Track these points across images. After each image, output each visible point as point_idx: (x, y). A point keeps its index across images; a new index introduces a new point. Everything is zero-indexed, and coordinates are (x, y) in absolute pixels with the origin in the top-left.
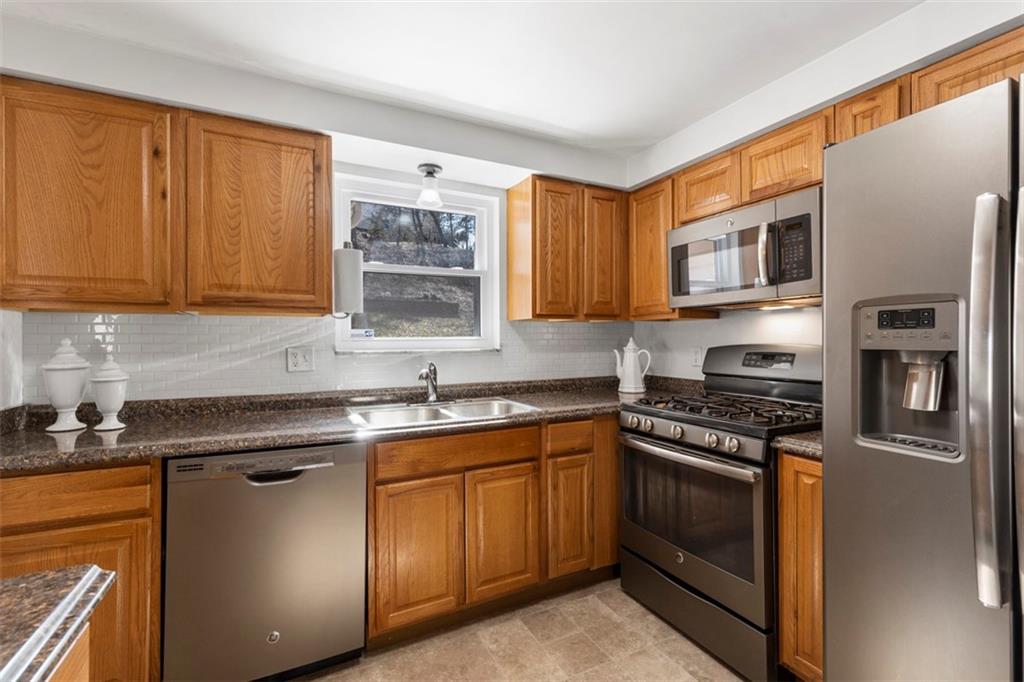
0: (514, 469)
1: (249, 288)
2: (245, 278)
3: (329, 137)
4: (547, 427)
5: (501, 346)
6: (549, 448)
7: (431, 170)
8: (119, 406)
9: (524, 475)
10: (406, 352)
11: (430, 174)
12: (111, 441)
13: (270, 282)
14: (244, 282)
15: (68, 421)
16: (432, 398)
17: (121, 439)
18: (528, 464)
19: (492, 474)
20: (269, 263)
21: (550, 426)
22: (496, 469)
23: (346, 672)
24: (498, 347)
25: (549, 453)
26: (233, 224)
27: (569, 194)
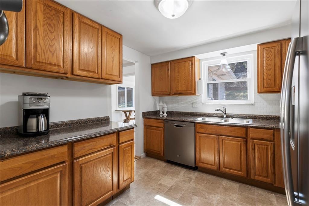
0: (236, 139)
1: (181, 91)
2: (180, 89)
3: (195, 56)
4: (250, 129)
5: (255, 102)
6: (251, 136)
7: (224, 54)
8: (166, 112)
9: (240, 142)
10: (219, 104)
11: (224, 55)
12: (165, 117)
13: (184, 89)
14: (180, 90)
15: (161, 113)
16: (225, 116)
17: (166, 117)
18: (242, 139)
19: (228, 138)
20: (184, 86)
21: (251, 129)
22: (229, 137)
23: (192, 171)
24: (253, 103)
25: (251, 137)
26: (178, 79)
27: (276, 46)
